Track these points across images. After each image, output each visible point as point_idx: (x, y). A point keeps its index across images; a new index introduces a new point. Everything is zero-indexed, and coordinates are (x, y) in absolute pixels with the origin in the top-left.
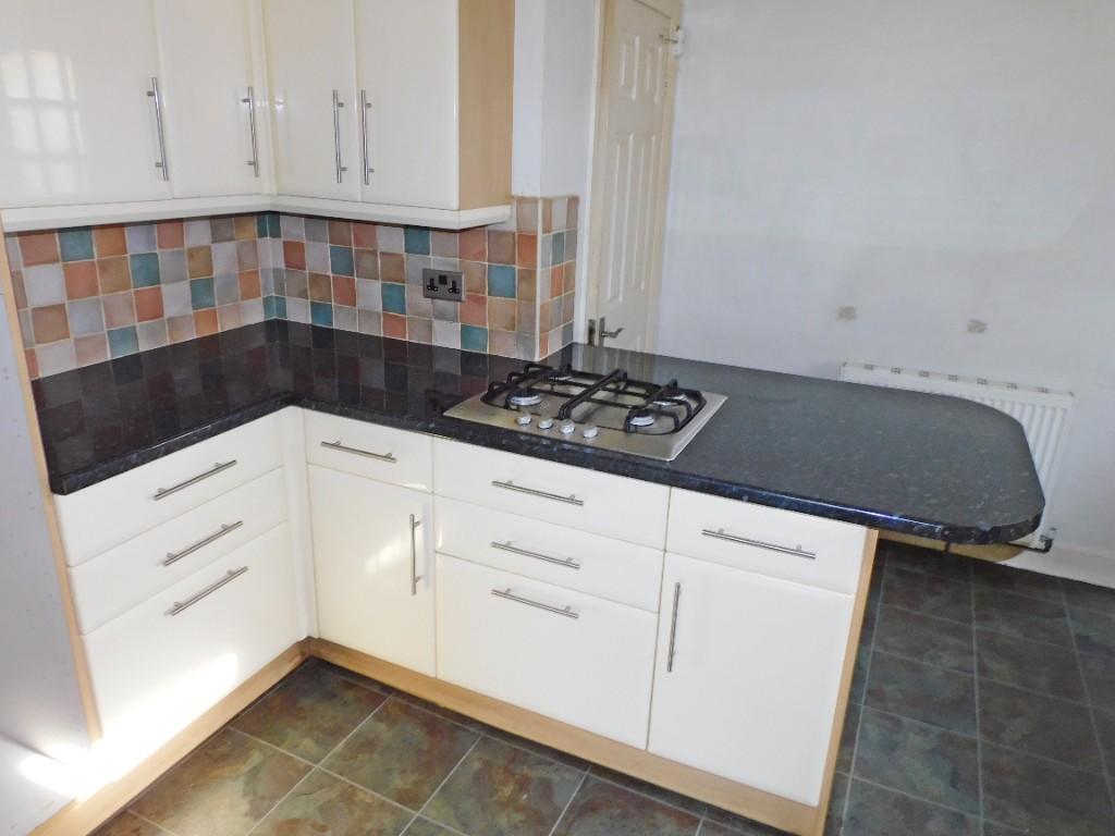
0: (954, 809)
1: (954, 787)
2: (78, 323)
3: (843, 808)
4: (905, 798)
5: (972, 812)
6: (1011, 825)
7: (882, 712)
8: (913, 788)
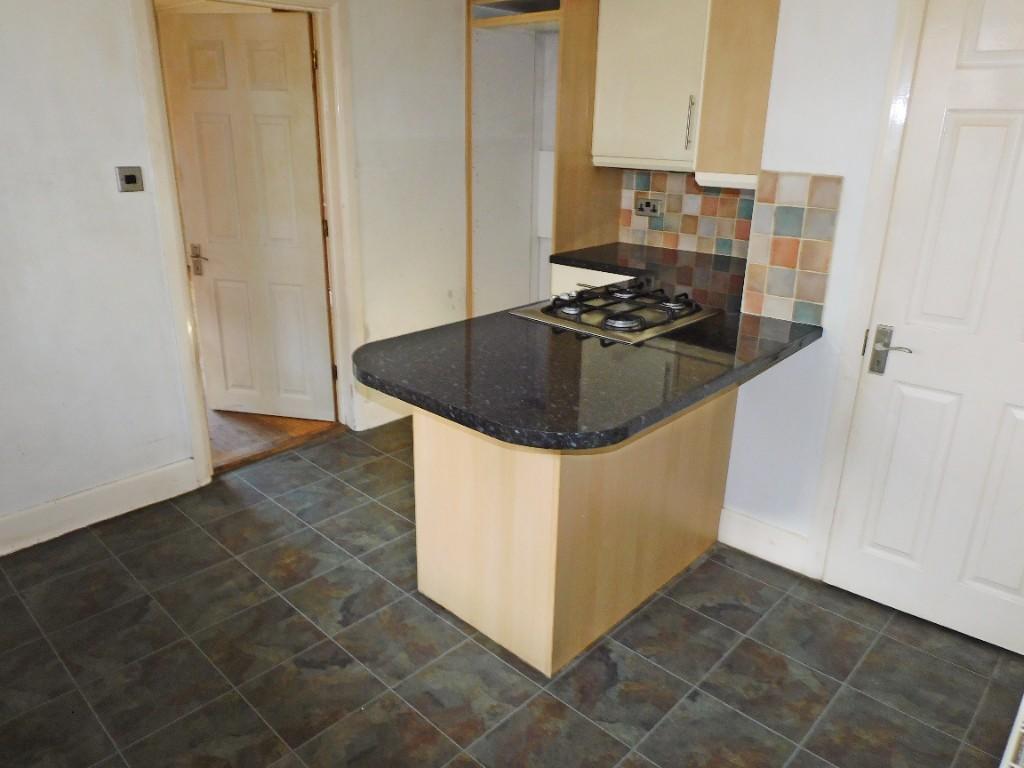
0: (409, 677)
1: (428, 693)
2: (702, 230)
3: (446, 619)
4: (435, 656)
5: (400, 686)
6: (375, 702)
7: (531, 699)
8: (440, 667)
